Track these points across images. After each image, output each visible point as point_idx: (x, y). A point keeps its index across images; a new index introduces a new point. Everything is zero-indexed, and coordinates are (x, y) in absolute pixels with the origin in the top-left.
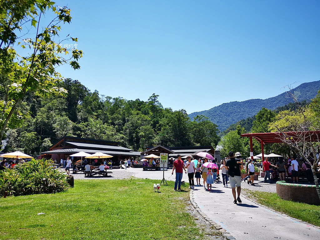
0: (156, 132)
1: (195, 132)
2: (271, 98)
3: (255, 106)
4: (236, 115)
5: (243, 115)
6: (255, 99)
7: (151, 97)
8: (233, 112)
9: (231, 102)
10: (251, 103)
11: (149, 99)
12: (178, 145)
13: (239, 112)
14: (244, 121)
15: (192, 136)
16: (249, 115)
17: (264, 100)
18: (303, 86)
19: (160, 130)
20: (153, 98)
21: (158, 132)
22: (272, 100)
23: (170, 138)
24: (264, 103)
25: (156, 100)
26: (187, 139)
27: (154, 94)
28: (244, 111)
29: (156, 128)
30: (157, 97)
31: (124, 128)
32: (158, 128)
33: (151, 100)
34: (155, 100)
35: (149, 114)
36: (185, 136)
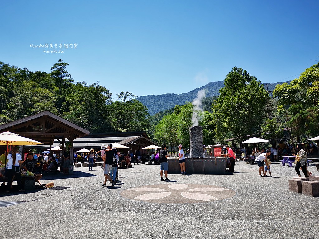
0: (62, 114)
1: (119, 115)
2: (184, 94)
3: (170, 100)
4: (153, 108)
5: (159, 108)
6: (171, 94)
7: (57, 64)
8: (150, 105)
9: (148, 95)
10: (167, 97)
11: (52, 68)
12: (95, 130)
13: (155, 105)
14: (162, 113)
15: (114, 120)
16: (164, 109)
17: (178, 95)
18: (211, 84)
19: (68, 110)
20: (59, 67)
21: (64, 113)
22: (185, 95)
23: (83, 122)
24: (178, 98)
25: (64, 71)
26: (108, 124)
27: (60, 61)
28: (160, 105)
29: (62, 108)
30: (65, 66)
31: (9, 106)
32: (66, 108)
33: (55, 69)
34: (61, 69)
35: (53, 89)
36: (105, 119)
